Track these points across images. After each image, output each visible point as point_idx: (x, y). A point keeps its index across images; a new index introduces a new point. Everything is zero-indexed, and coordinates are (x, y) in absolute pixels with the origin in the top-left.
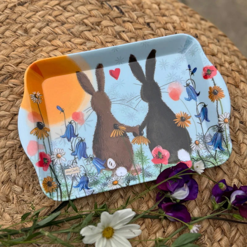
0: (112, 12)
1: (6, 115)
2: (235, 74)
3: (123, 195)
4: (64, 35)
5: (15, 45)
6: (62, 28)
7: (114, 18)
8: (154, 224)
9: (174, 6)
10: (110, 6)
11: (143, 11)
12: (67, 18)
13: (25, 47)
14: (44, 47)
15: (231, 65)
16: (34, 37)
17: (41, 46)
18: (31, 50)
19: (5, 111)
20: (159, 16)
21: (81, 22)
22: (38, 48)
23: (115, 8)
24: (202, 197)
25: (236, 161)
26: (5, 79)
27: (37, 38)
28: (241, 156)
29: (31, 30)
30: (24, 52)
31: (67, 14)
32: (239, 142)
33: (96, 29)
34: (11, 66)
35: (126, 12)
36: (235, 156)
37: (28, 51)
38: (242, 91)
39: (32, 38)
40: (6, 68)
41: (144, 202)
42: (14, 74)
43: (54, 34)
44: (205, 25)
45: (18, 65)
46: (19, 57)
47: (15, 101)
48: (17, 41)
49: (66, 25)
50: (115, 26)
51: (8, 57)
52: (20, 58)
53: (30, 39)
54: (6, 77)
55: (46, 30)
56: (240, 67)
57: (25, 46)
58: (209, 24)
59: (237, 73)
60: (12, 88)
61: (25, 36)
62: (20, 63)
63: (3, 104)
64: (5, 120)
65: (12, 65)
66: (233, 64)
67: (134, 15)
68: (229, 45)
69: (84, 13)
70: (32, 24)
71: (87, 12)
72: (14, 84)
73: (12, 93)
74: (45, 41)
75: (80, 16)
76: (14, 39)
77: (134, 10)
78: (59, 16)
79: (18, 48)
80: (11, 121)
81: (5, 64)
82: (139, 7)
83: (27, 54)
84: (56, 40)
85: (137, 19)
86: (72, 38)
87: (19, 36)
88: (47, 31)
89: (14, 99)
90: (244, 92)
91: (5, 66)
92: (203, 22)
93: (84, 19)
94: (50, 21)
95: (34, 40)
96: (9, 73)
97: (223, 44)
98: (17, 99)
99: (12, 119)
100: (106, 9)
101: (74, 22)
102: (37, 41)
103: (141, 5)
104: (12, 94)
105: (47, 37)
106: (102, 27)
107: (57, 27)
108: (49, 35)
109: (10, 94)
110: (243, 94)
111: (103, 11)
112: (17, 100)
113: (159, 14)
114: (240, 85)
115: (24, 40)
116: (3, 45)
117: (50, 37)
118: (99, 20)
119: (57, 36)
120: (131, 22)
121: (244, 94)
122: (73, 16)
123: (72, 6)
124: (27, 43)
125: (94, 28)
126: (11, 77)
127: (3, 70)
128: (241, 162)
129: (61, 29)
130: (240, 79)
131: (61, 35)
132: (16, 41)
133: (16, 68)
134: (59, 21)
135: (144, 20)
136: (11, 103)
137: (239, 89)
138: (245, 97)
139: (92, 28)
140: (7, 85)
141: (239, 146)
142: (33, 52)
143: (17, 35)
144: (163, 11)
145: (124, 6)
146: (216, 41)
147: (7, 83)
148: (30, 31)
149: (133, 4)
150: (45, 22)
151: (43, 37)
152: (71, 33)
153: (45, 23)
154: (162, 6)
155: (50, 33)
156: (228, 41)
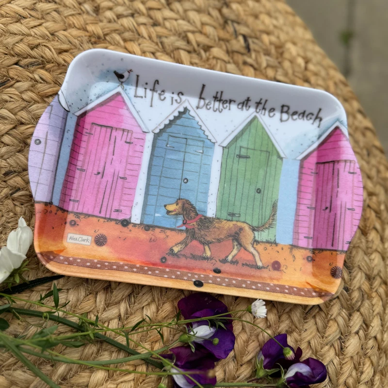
0: (234, 42)
1: (8, 118)
2: (371, 214)
3: (122, 316)
4: (150, 41)
5: (71, 22)
6: (152, 29)
7: (233, 52)
8: (148, 380)
9: (328, 74)
10: (235, 31)
11: (280, 60)
12: (165, 19)
13: (84, 32)
14: (111, 44)
15: (370, 197)
16: (105, 23)
17: (108, 41)
18: (90, 41)
19: (9, 111)
20: (300, 78)
21: (183, 34)
22: (103, 41)
23: (241, 38)
24: (238, 373)
25: (312, 343)
26: (32, 64)
27: (108, 28)
28: (323, 337)
29: (104, 12)
30: (79, 39)
31: (167, 13)
32: (330, 316)
33: (199, 54)
34: (50, 50)
35: (255, 51)
36: (314, 334)
37: (85, 39)
38: (369, 243)
39: (101, 24)
40: (42, 49)
41: (148, 341)
42: (49, 62)
43: (136, 34)
44: (361, 122)
45: (61, 52)
46: (68, 42)
47: (31, 104)
48: (77, 18)
49: (158, 29)
50: (229, 62)
51: (52, 34)
52: (68, 44)
53: (97, 23)
54: (35, 62)
55: (127, 22)
56: (383, 207)
57: (85, 30)
58: (367, 123)
59: (373, 214)
60: (37, 82)
61: (92, 16)
62: (66, 51)
63: (12, 100)
64: (3, 124)
65: (53, 50)
66: (374, 198)
67: (264, 60)
68: (382, 168)
69: (193, 24)
70: (110, 4)
71: (198, 24)
72: (41, 78)
73: (32, 88)
74: (117, 38)
75: (186, 25)
76: (73, 12)
77: (267, 53)
78: (155, 11)
79: (73, 29)
80: (11, 129)
81: (43, 42)
82: (277, 52)
83: (82, 43)
84: (134, 43)
85: (266, 68)
86: (158, 51)
87: (84, 12)
88: (127, 24)
89: (31, 100)
90: (370, 245)
91: (42, 45)
92: (359, 116)
93: (189, 31)
94: (138, 11)
95: (102, 29)
96: (41, 59)
97: (373, 161)
98: (36, 102)
99: (14, 128)
100: (228, 32)
101: (173, 29)
102: (106, 31)
103: (280, 51)
104: (32, 91)
105: (123, 33)
106: (210, 55)
107: (145, 26)
108: (128, 31)
109: (29, 90)
110: (367, 248)
111: (222, 34)
112: (34, 104)
113: (300, 76)
114: (370, 233)
115: (88, 22)
116: (54, 14)
117: (127, 35)
118: (210, 44)
119: (138, 39)
120: (255, 69)
121: (370, 250)
122: (176, 20)
123: (182, 5)
124: (90, 28)
125: (198, 52)
126: (42, 64)
127: (35, 49)
128: (319, 348)
129: (149, 31)
130: (374, 225)
131: (144, 40)
132: (74, 17)
133: (56, 55)
134: (151, 18)
135: (275, 74)
136: (24, 104)
137: (367, 238)
138: (369, 253)
139: (195, 51)
140: (31, 75)
141: (326, 322)
142: (92, 44)
143: (81, 10)
144: (308, 74)
145: (256, 41)
146: (365, 152)
147: (32, 72)
148: (102, 13)
149: (271, 43)
150: (131, 9)
151: (117, 30)
152: (162, 43)
153: (130, 12)
154: (311, 67)
155: (130, 29)
156: (384, 161)
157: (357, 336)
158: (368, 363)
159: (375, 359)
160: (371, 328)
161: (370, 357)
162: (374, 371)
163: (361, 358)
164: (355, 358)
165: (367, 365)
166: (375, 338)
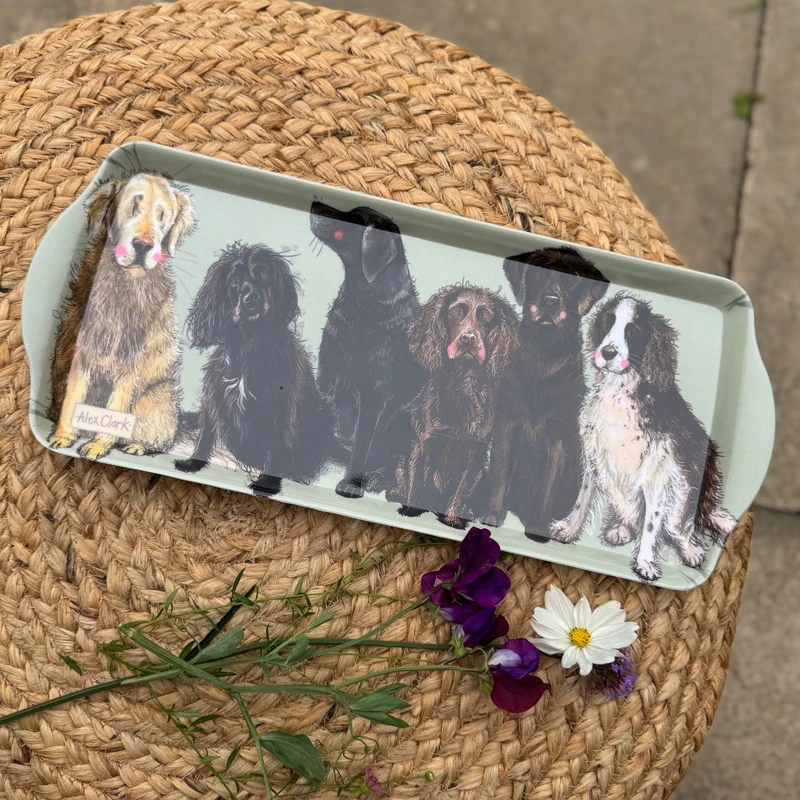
157: (666, 614)
158: (681, 647)
159: (691, 642)
160: (687, 604)
161: (685, 640)
162: (691, 658)
163: (670, 640)
164: (663, 641)
165: (680, 650)
166: (694, 615)
